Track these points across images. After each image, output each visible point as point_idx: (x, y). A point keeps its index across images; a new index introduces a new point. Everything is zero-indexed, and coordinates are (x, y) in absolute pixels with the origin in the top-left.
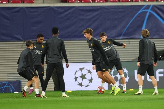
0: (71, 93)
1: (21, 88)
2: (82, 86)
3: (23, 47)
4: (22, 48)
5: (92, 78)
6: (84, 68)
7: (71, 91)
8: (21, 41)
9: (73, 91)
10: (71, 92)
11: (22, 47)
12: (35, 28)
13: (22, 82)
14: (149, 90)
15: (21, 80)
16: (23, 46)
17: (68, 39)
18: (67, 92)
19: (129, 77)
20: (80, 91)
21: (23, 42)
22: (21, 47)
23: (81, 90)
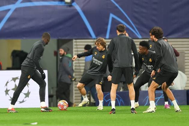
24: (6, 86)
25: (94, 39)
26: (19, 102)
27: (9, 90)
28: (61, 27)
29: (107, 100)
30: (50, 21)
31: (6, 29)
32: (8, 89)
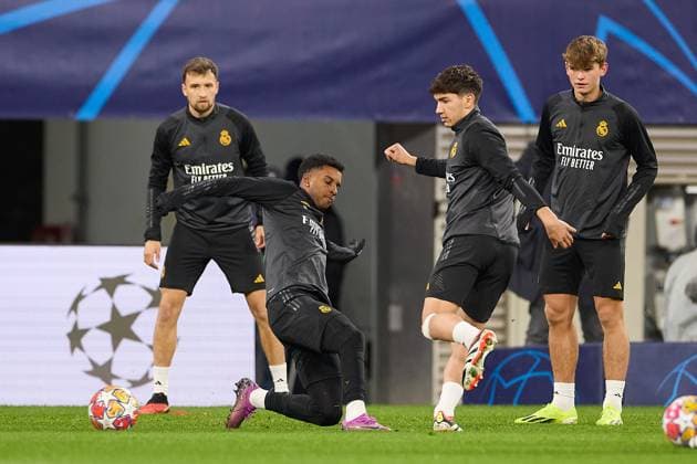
24: (73, 313)
25: (529, 124)
26: (130, 381)
27: (85, 331)
28: (385, 70)
29: (507, 381)
30: (340, 43)
31: (148, 75)
32: (81, 326)
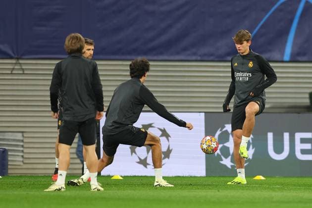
0: (121, 180)
1: (8, 165)
2: (146, 167)
3: (14, 72)
4: (12, 74)
5: (170, 149)
6: (153, 125)
7: (121, 176)
8: (11, 58)
9: (124, 177)
10: (121, 178)
11: (12, 71)
12: (43, 28)
13: (9, 153)
14: (300, 179)
15: (7, 148)
16: (13, 69)
17: (117, 57)
18: (113, 178)
19: (254, 149)
20: (142, 176)
21: (14, 61)
22: (10, 72)
23: (144, 175)
